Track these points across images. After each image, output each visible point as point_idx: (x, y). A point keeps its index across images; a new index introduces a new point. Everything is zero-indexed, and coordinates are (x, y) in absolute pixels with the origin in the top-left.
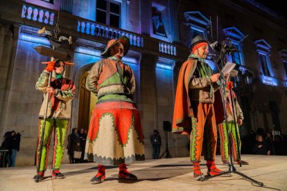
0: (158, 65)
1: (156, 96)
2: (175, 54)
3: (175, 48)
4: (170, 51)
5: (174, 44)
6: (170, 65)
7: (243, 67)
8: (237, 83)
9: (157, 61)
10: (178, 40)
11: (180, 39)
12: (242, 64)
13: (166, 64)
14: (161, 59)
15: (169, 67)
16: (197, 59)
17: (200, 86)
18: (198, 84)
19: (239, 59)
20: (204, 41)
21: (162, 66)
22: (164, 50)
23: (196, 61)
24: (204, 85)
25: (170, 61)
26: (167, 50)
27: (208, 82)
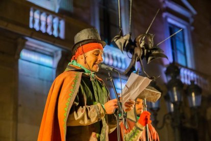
0: (24, 54)
1: (16, 120)
2: (62, 35)
3: (62, 23)
4: (52, 29)
5: (62, 14)
6: (51, 56)
7: (191, 70)
8: (175, 103)
9: (24, 46)
10: (70, 8)
11: (75, 5)
12: (190, 66)
13: (43, 54)
14: (31, 42)
15: (48, 61)
16: (82, 70)
17: (86, 122)
18: (83, 118)
19: (185, 55)
20: (95, 41)
21: (34, 57)
22: (40, 24)
23: (81, 74)
24: (94, 120)
25: (50, 48)
26: (46, 26)
27: (100, 115)
